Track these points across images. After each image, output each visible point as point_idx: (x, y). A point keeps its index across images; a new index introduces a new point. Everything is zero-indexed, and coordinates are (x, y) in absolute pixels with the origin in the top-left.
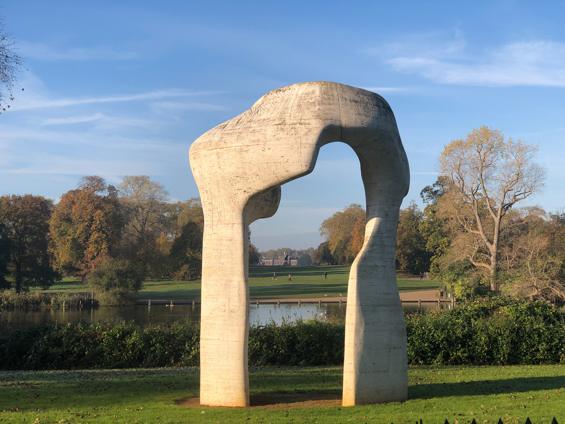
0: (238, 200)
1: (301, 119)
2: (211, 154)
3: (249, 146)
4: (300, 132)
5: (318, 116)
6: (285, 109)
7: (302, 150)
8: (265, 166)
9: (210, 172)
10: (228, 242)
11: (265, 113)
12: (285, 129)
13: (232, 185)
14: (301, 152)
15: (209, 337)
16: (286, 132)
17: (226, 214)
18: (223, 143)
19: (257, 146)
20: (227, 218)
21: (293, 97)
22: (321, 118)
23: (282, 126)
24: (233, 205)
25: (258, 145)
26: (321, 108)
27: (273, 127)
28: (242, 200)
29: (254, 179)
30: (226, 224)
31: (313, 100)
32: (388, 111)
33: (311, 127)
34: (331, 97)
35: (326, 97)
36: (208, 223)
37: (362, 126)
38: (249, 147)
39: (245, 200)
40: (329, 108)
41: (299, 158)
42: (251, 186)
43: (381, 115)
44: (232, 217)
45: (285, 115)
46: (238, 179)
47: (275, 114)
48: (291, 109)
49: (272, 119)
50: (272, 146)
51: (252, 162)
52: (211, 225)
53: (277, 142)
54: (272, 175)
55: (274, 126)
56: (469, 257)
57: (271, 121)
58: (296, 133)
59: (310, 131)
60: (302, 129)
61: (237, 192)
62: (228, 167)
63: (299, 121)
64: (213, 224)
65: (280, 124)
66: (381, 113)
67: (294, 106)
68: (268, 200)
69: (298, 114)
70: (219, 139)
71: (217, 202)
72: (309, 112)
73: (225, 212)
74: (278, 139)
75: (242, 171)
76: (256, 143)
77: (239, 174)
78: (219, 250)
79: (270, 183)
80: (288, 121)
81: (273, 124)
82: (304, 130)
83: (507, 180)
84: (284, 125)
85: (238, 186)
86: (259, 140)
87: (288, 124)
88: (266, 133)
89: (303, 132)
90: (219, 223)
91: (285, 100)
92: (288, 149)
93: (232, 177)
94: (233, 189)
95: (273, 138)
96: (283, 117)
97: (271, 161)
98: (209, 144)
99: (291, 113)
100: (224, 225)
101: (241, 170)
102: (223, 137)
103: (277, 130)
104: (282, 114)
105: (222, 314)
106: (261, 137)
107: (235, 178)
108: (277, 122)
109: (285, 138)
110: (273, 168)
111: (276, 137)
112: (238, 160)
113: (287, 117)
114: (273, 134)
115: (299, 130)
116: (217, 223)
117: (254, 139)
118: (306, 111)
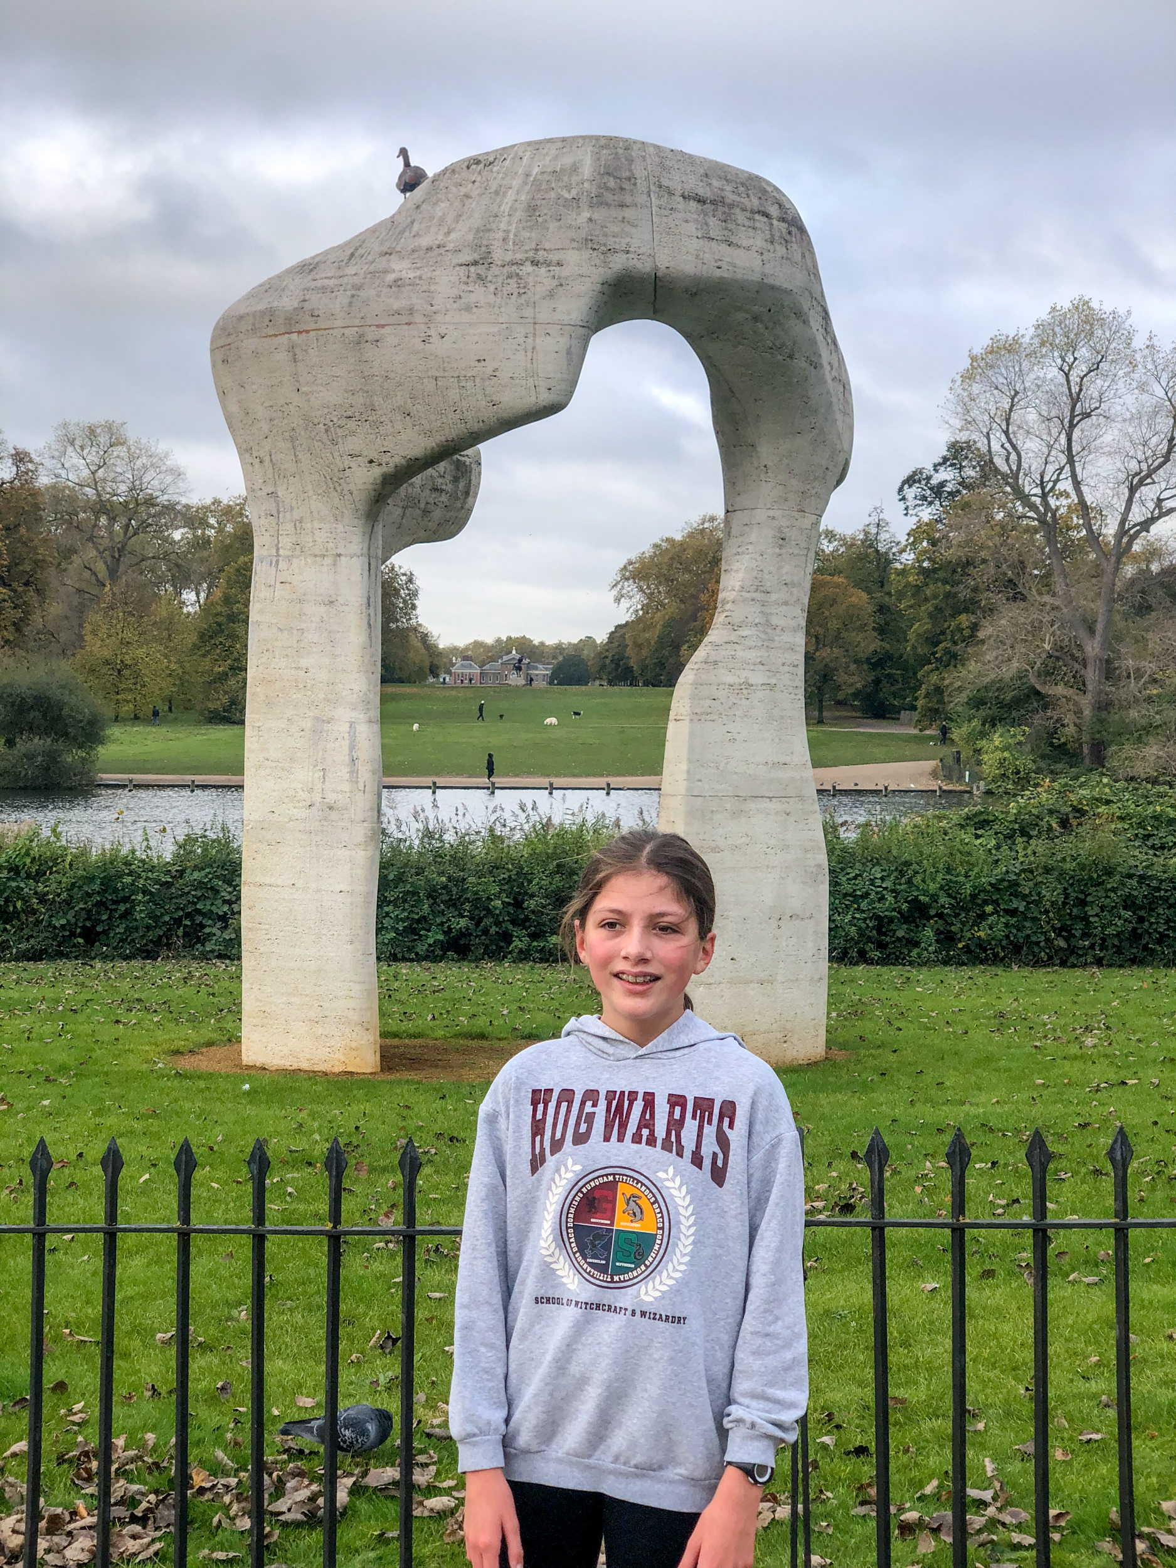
0: (352, 487)
1: (537, 250)
2: (272, 350)
3: (383, 326)
4: (532, 289)
5: (586, 240)
6: (492, 219)
7: (538, 341)
8: (430, 386)
9: (271, 403)
10: (323, 609)
11: (433, 229)
12: (489, 278)
13: (334, 442)
14: (534, 348)
15: (267, 880)
16: (492, 288)
17: (317, 525)
18: (308, 318)
19: (406, 327)
20: (320, 537)
21: (516, 183)
22: (595, 246)
23: (481, 269)
24: (336, 501)
25: (409, 324)
26: (595, 217)
27: (455, 272)
28: (362, 487)
29: (399, 426)
30: (316, 556)
31: (574, 193)
32: (794, 230)
33: (564, 272)
34: (626, 185)
35: (612, 183)
36: (264, 552)
37: (718, 273)
38: (383, 331)
39: (370, 487)
40: (620, 219)
41: (529, 365)
42: (389, 445)
43: (772, 242)
44: (333, 536)
45: (492, 235)
46: (352, 424)
47: (461, 233)
48: (507, 218)
49: (450, 246)
50: (451, 327)
51: (391, 375)
52: (275, 559)
53: (466, 317)
54: (451, 415)
55: (458, 268)
56: (1027, 671)
57: (449, 254)
58: (522, 291)
59: (561, 285)
60: (539, 280)
61: (348, 461)
62: (321, 388)
63: (531, 254)
64: (278, 555)
65: (475, 263)
66: (772, 236)
67: (516, 210)
68: (442, 491)
69: (528, 235)
70: (296, 305)
71: (291, 490)
72: (561, 227)
73: (315, 522)
74: (468, 309)
75: (362, 400)
76: (404, 319)
77: (353, 409)
78: (295, 632)
79: (443, 439)
80: (498, 255)
81: (455, 261)
82: (547, 281)
83: (1141, 457)
84: (486, 266)
85: (353, 444)
86: (411, 311)
87: (499, 263)
88: (432, 288)
89: (541, 290)
90: (298, 553)
91: (492, 190)
92: (497, 338)
93: (335, 420)
94: (336, 454)
95: (455, 306)
96: (485, 243)
97: (446, 374)
98: (267, 319)
99: (507, 232)
100: (309, 560)
101: (359, 400)
102: (307, 297)
103: (465, 279)
104: (481, 234)
105: (303, 813)
106: (417, 301)
107: (342, 422)
108: (467, 256)
109: (489, 305)
110: (454, 394)
111: (462, 300)
112: (352, 368)
113: (496, 243)
114: (455, 292)
115: (531, 280)
116: (289, 553)
117: (396, 305)
118: (553, 225)
